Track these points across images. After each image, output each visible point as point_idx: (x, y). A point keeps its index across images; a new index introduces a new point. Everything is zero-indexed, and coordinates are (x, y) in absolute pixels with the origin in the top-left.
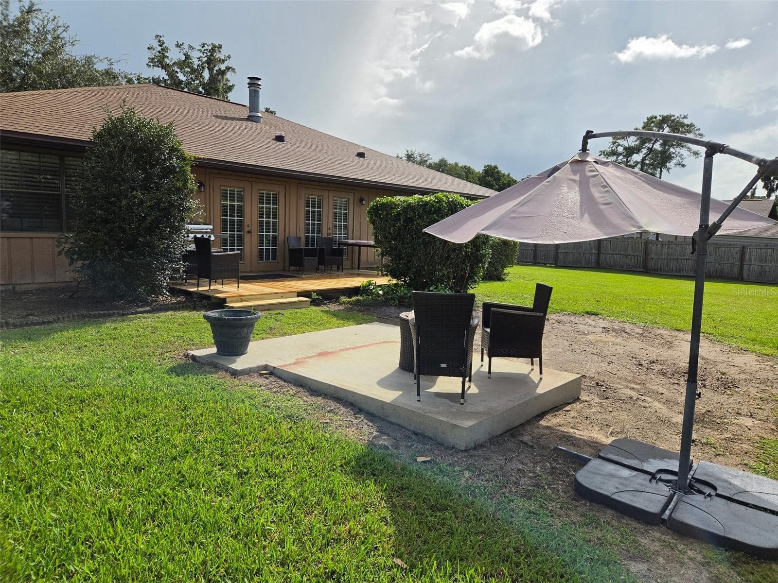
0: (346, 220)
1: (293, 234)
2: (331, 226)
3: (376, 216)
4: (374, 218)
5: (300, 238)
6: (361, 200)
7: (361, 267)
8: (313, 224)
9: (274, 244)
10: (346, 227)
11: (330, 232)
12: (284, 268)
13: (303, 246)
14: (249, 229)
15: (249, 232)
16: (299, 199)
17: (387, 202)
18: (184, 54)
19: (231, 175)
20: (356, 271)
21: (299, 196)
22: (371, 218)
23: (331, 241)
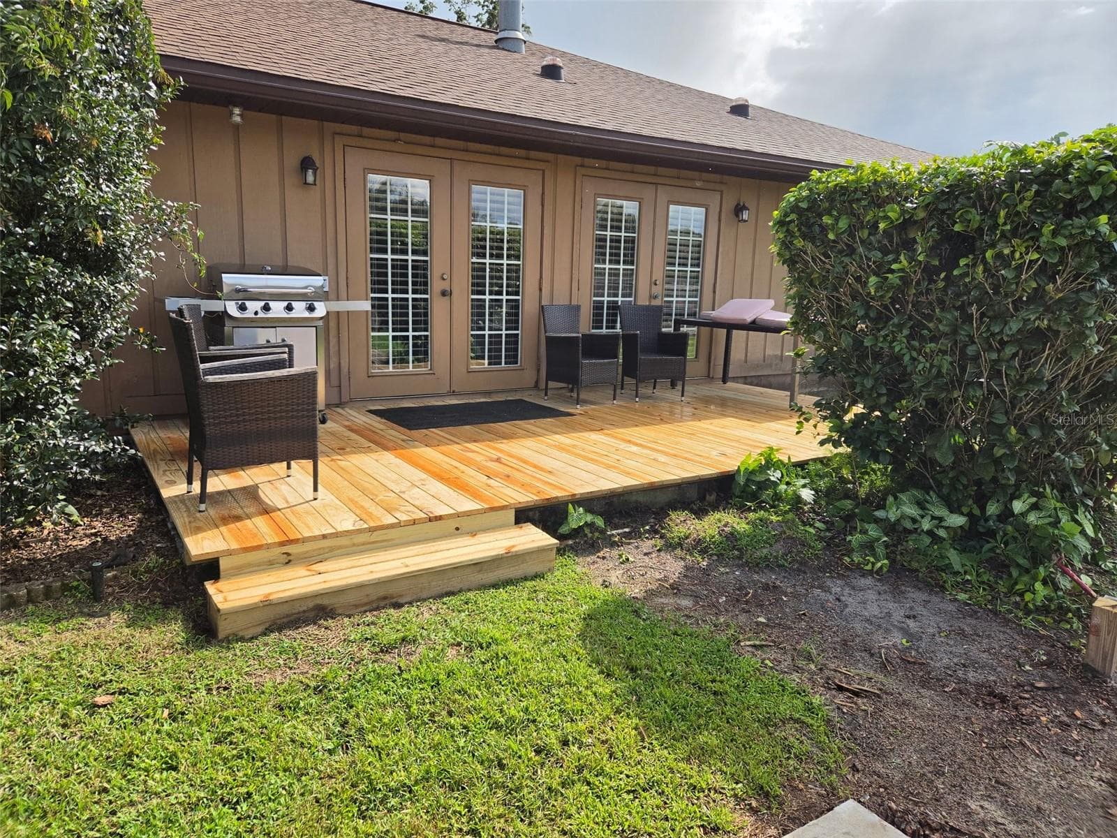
0: (697, 262)
1: (561, 299)
2: (659, 275)
3: (804, 237)
4: (799, 243)
5: (578, 308)
6: (738, 210)
7: (731, 375)
8: (614, 273)
9: (513, 321)
10: (696, 278)
11: (657, 290)
12: (537, 382)
13: (585, 326)
14: (445, 286)
15: (444, 294)
16: (577, 207)
17: (858, 181)
18: (457, 13)
19: (395, 141)
20: (717, 389)
21: (578, 199)
22: (786, 245)
23: (655, 314)
